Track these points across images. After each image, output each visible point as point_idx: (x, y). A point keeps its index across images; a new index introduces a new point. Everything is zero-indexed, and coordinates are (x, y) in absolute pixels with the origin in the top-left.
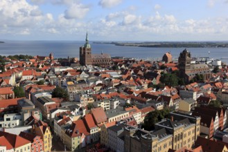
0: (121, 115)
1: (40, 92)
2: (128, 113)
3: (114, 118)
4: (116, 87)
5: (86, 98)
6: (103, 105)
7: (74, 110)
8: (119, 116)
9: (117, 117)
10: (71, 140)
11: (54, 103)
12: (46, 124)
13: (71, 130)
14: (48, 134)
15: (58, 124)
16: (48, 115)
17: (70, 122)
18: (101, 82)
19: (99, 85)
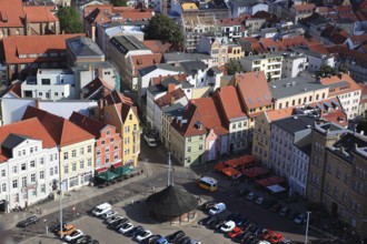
0: (307, 95)
1: (117, 24)
2: (326, 91)
3: (290, 100)
4: (303, 23)
5: (225, 47)
6: (265, 65)
7: (194, 73)
8: (302, 96)
9: (296, 98)
10: (184, 143)
11: (149, 52)
12: (128, 101)
13: (185, 118)
14: (132, 122)
15: (157, 102)
16: (135, 81)
17: (183, 102)
18: (265, 8)
19: (260, 15)
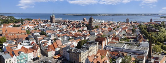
0: (68, 43)
1: (35, 33)
2: (70, 42)
3: (65, 44)
4: (65, 32)
5: (53, 36)
6: (60, 39)
7: (49, 41)
8: (67, 43)
9: (66, 44)
10: (48, 53)
11: (41, 37)
12: (38, 46)
13: (48, 49)
14: (39, 50)
15: (43, 46)
16: (39, 42)
17: (47, 46)
18: (59, 29)
19: (58, 31)
